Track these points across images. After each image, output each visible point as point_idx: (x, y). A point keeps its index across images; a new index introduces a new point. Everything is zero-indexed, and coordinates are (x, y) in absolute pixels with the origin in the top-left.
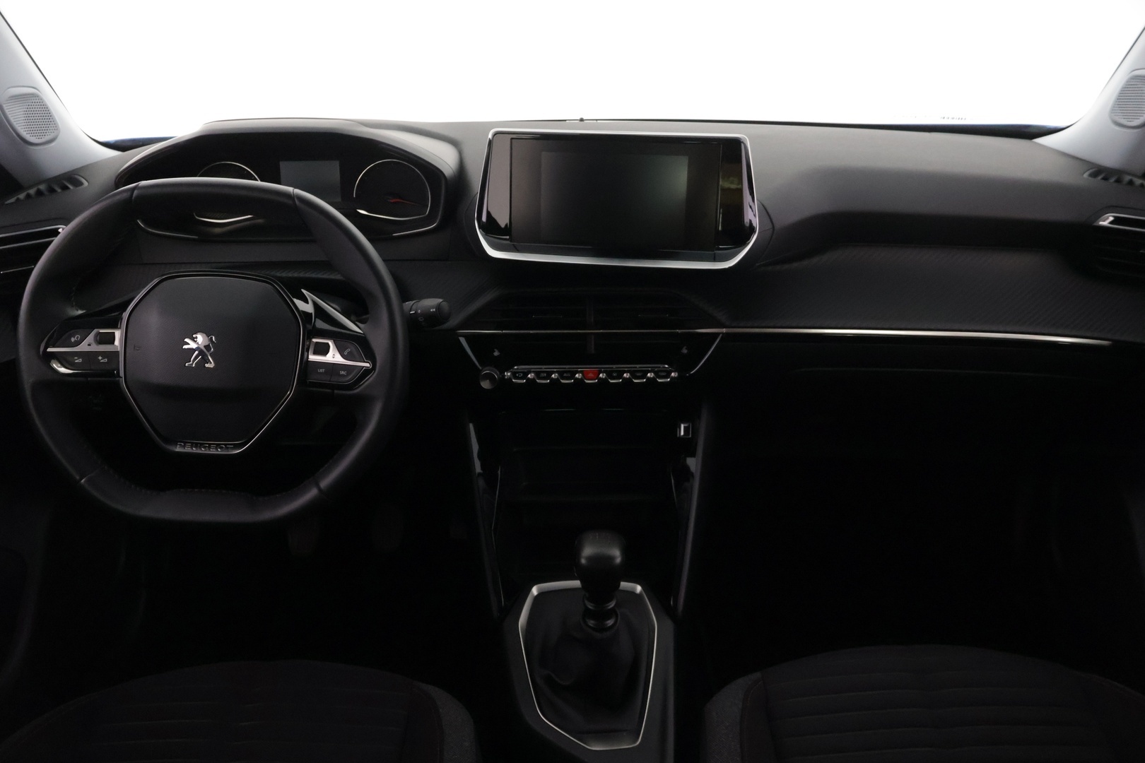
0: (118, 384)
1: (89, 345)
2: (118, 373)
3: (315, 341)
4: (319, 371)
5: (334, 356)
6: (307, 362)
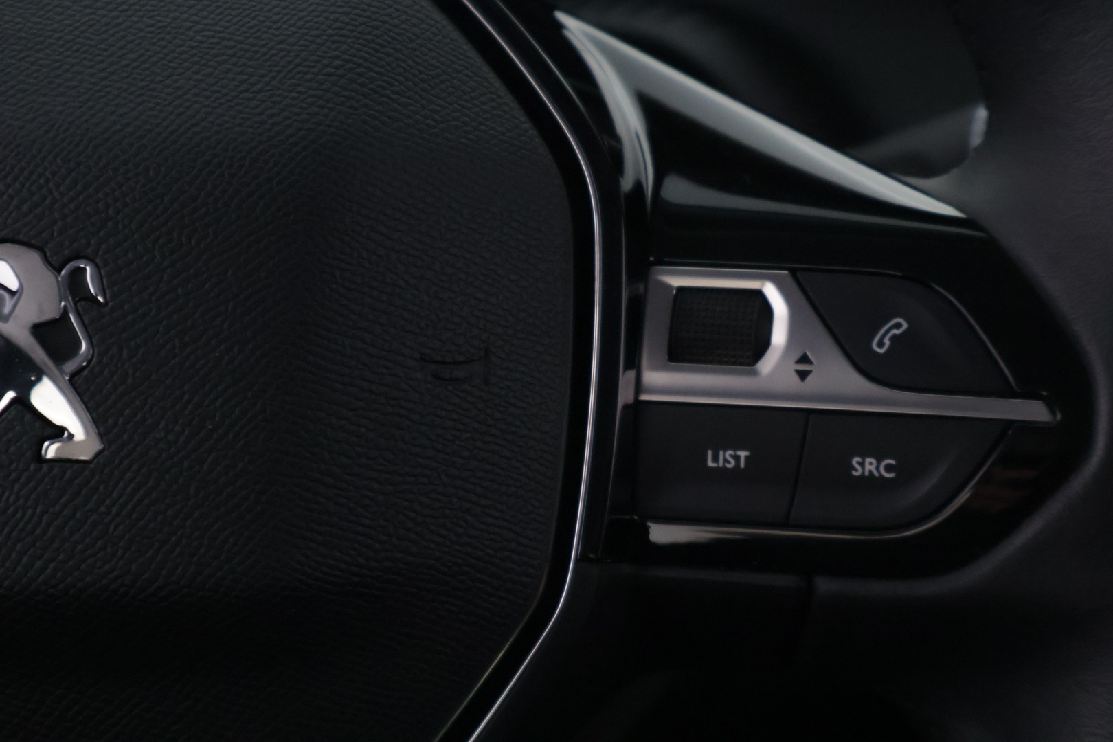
3: (677, 281)
4: (715, 459)
5: (803, 365)
6: (638, 408)
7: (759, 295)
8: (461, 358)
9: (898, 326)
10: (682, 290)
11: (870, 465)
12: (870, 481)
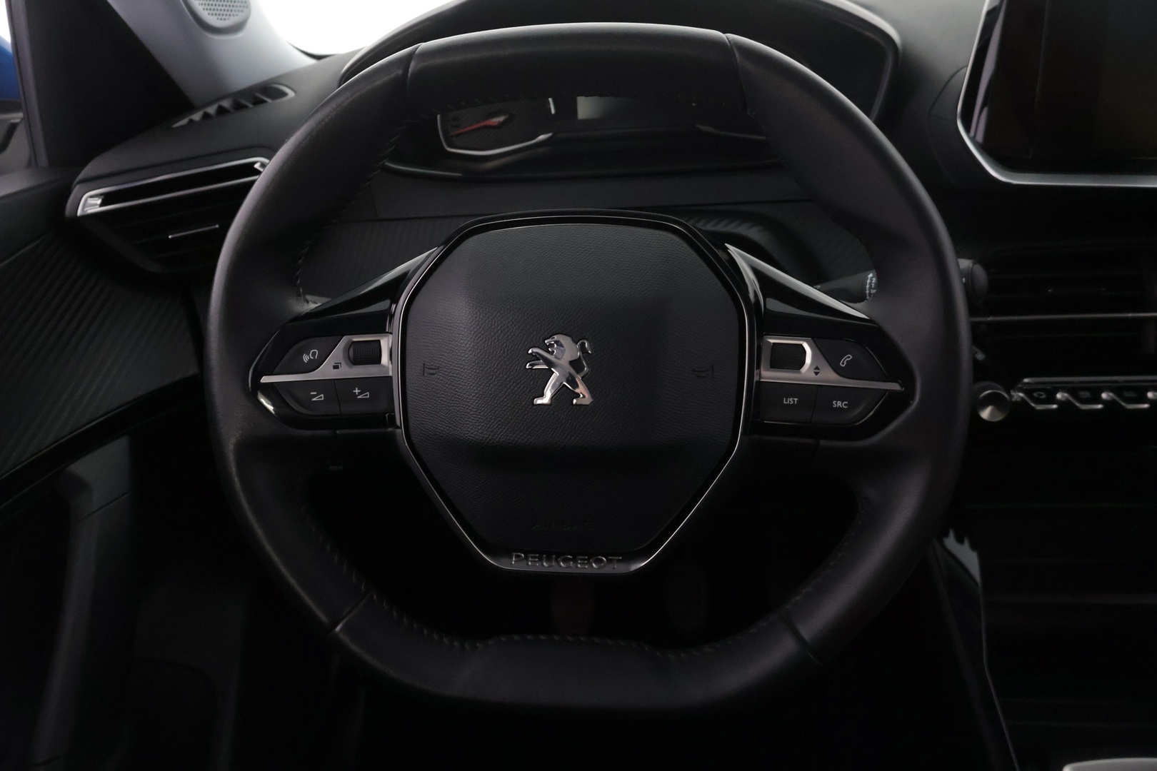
0: (392, 438)
1: (336, 367)
2: (393, 418)
3: (772, 341)
4: (786, 401)
5: (817, 370)
6: (759, 383)
7: (801, 345)
8: (704, 370)
9: (849, 357)
10: (774, 343)
11: (839, 404)
12: (839, 409)
